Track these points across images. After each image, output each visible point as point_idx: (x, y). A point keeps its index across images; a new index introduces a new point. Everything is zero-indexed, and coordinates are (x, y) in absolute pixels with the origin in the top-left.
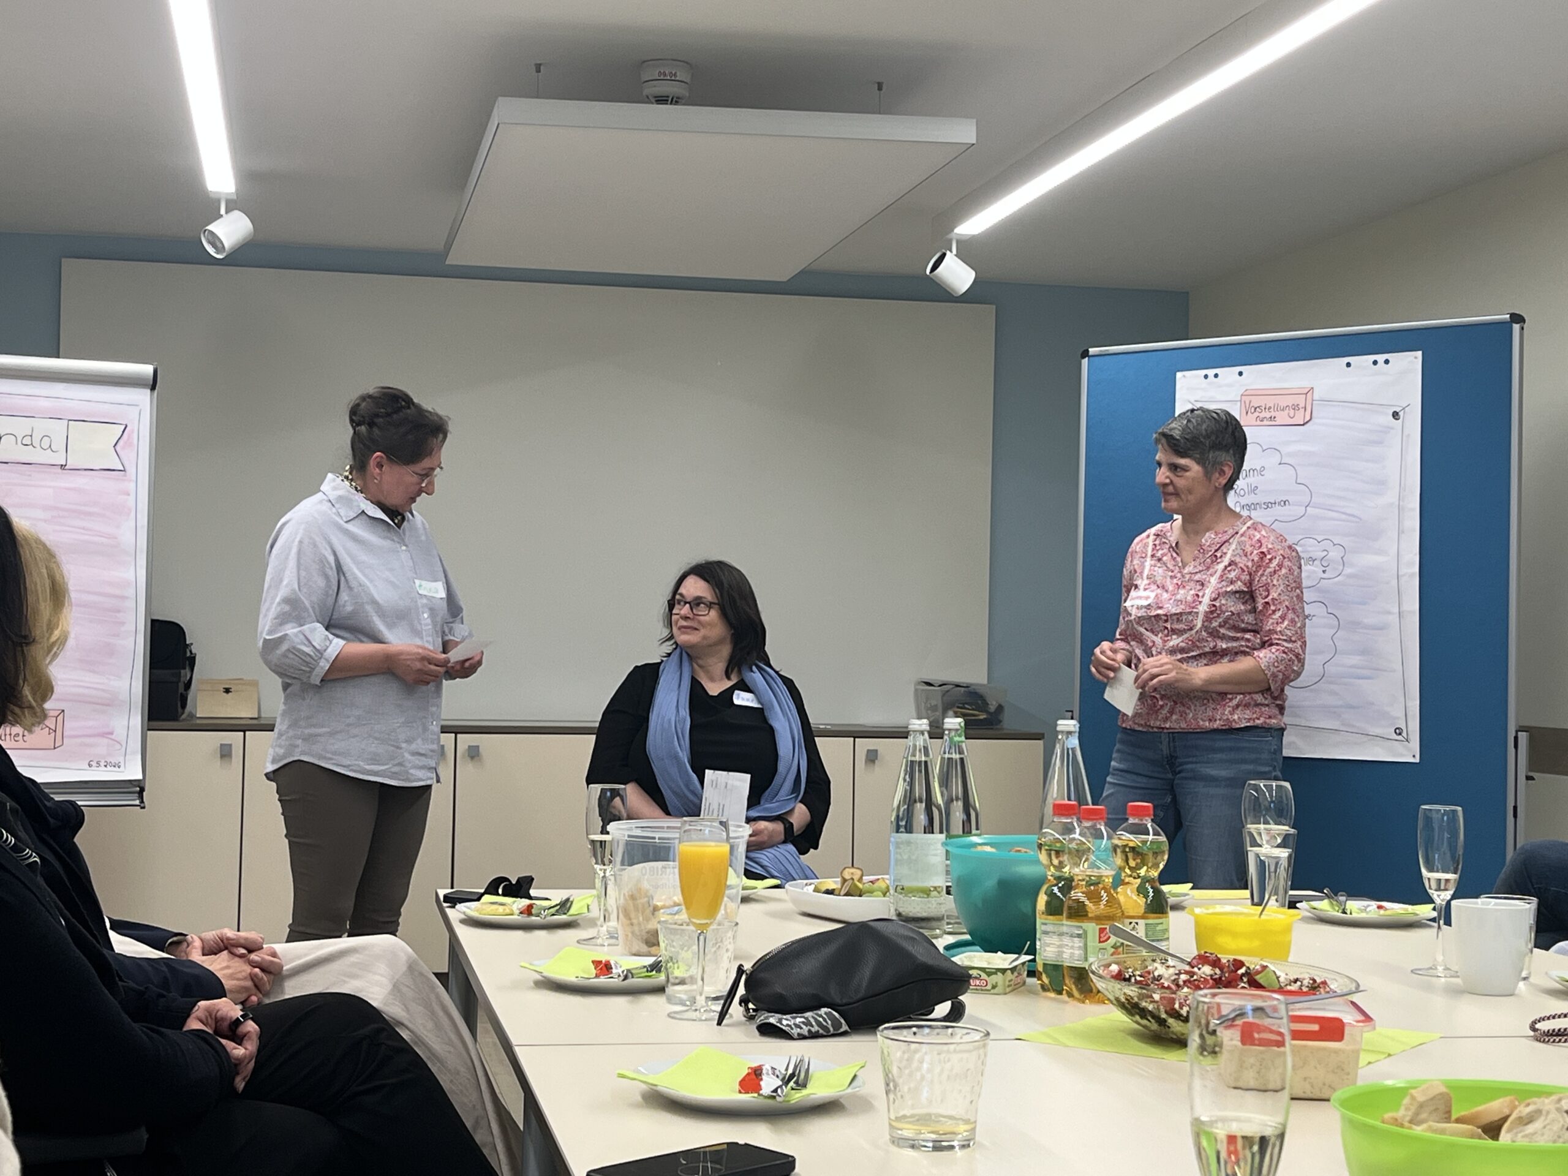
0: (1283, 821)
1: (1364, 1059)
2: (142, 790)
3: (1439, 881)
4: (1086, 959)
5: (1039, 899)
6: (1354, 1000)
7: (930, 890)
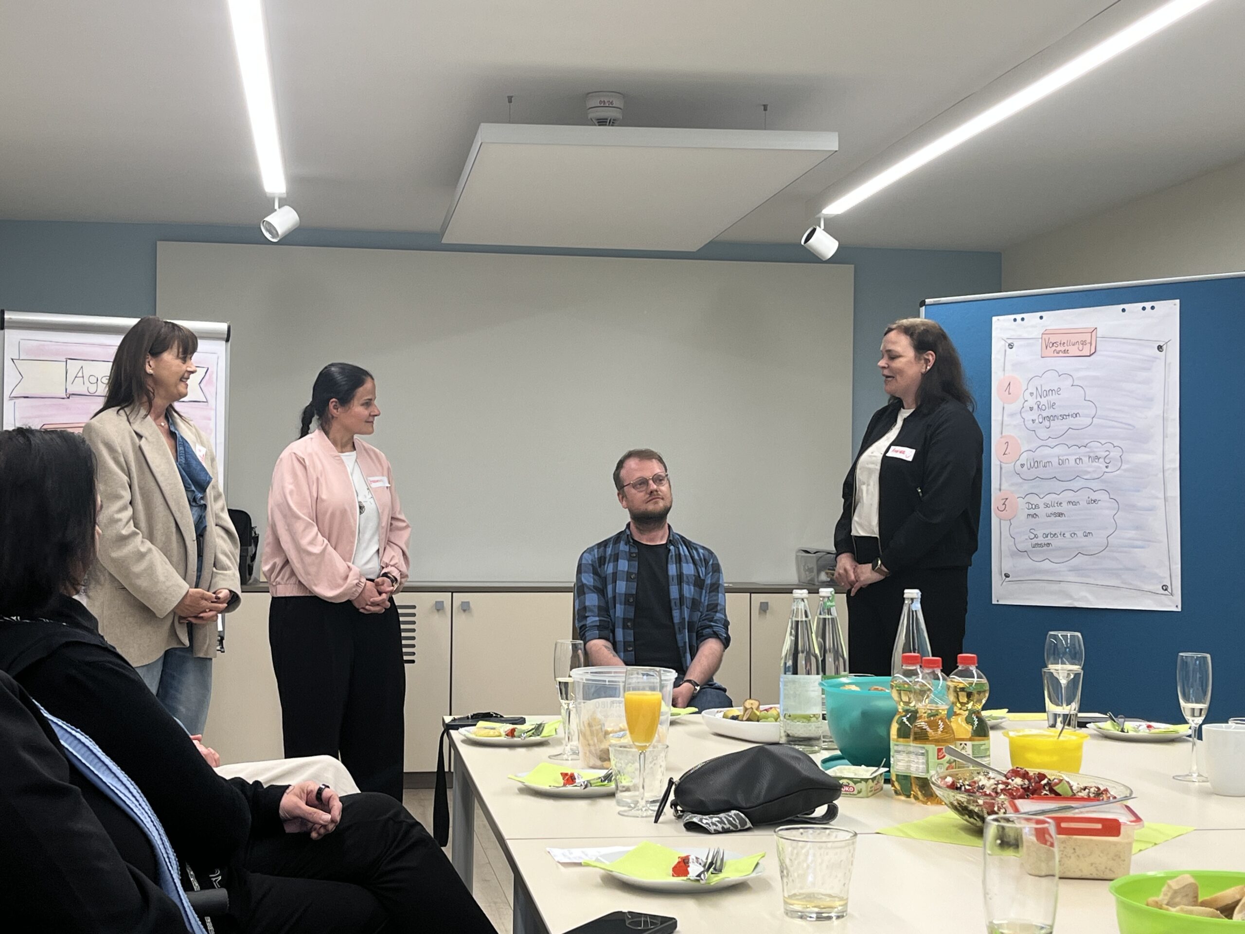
0: (1077, 662)
1: (1136, 847)
4: (928, 772)
6: (1128, 805)
7: (810, 717)
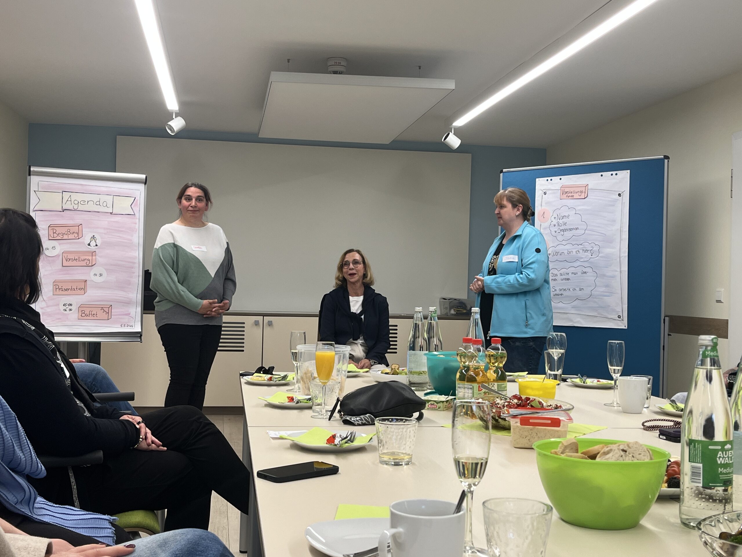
0: (563, 348)
2: (141, 336)
3: (614, 370)
5: (457, 374)
6: (568, 412)
